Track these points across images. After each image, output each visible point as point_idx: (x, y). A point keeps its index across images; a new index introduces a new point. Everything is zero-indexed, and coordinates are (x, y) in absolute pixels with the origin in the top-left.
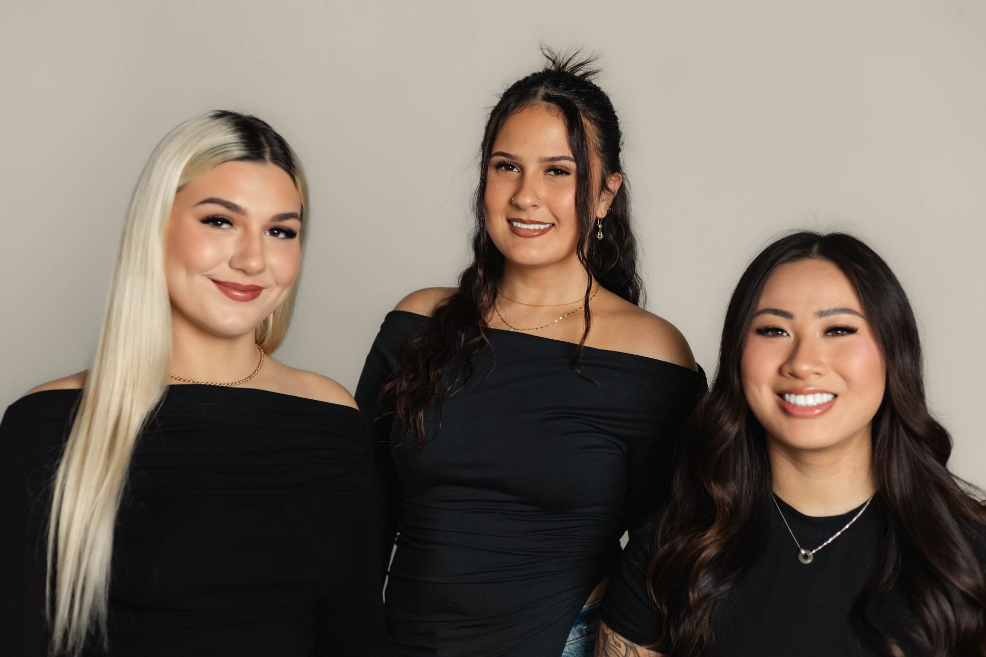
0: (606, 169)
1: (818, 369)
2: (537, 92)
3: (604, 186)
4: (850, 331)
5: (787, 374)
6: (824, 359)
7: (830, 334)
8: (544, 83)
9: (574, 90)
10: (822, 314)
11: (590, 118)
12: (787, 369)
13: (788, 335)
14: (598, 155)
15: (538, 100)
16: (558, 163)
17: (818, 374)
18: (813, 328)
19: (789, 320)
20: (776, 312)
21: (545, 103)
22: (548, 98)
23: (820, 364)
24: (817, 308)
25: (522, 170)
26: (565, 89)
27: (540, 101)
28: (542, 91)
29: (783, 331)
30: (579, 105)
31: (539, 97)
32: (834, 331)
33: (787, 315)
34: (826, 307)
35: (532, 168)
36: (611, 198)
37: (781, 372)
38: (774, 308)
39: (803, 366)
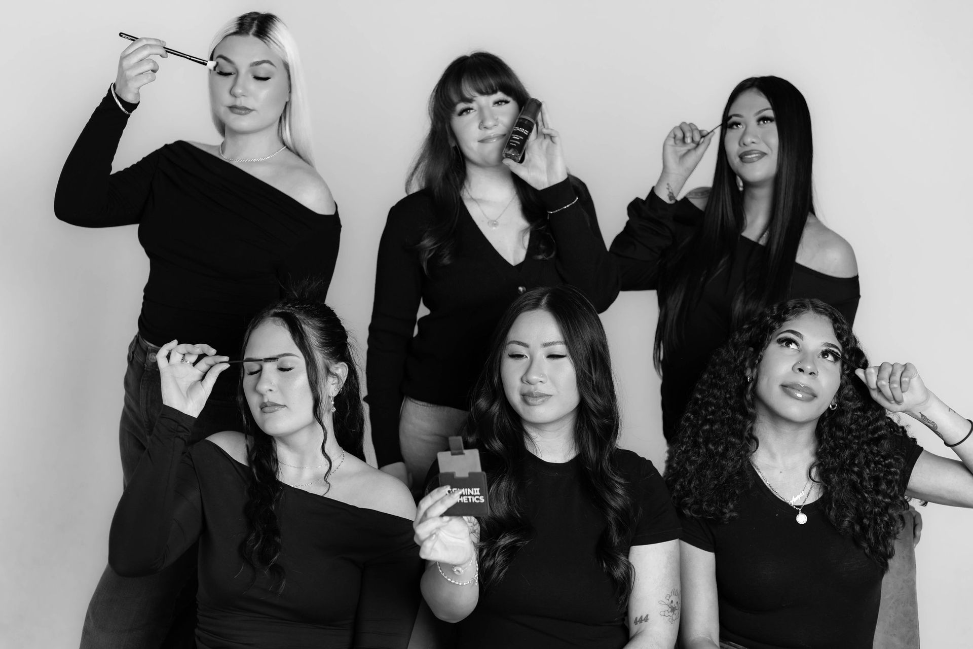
1: (542, 379)
4: (561, 357)
5: (525, 382)
6: (546, 372)
7: (549, 358)
10: (546, 345)
12: (524, 379)
13: (527, 357)
17: (541, 382)
18: (541, 354)
19: (527, 348)
20: (519, 343)
23: (543, 376)
24: (543, 341)
29: (524, 356)
32: (552, 356)
33: (525, 345)
34: (548, 341)
37: (522, 380)
38: (518, 340)
39: (533, 377)
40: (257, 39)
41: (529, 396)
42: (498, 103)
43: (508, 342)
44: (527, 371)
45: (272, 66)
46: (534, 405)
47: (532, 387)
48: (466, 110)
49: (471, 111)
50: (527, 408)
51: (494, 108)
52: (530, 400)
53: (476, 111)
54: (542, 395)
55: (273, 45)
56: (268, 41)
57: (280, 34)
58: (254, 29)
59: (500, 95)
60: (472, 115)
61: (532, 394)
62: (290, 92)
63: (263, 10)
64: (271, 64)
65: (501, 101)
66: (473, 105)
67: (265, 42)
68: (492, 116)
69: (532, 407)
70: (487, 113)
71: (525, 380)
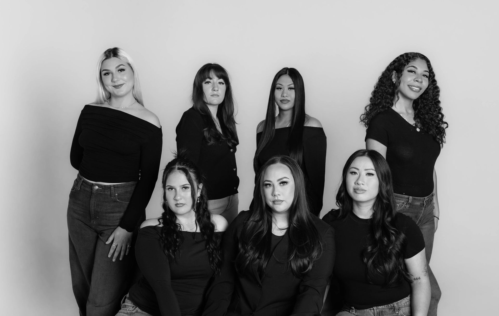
0: (198, 184)
1: (363, 183)
2: (175, 167)
3: (198, 188)
4: (373, 175)
5: (356, 184)
7: (368, 175)
8: (177, 164)
9: (185, 165)
10: (366, 170)
11: (191, 172)
14: (195, 181)
15: (176, 170)
16: (185, 186)
17: (363, 184)
18: (364, 173)
19: (358, 170)
20: (355, 168)
21: (179, 171)
22: (179, 169)
23: (364, 182)
24: (365, 168)
25: (176, 190)
26: (183, 165)
27: (177, 170)
28: (177, 167)
29: (357, 173)
30: (187, 169)
31: (176, 169)
33: (358, 169)
34: (367, 168)
35: (178, 189)
36: (200, 191)
37: (355, 183)
38: (355, 167)
39: (360, 182)
40: (115, 58)
41: (357, 190)
42: (220, 83)
43: (350, 168)
44: (358, 179)
45: (124, 66)
46: (359, 194)
47: (359, 186)
48: (208, 82)
49: (210, 83)
50: (356, 194)
51: (218, 85)
52: (358, 192)
53: (211, 83)
54: (363, 190)
55: (121, 58)
56: (119, 57)
57: (122, 53)
58: (112, 55)
59: (221, 80)
60: (210, 85)
61: (359, 189)
62: (133, 72)
63: (112, 47)
64: (124, 65)
65: (221, 83)
66: (211, 81)
67: (118, 58)
68: (218, 87)
69: (358, 194)
70: (216, 85)
71: (356, 183)
